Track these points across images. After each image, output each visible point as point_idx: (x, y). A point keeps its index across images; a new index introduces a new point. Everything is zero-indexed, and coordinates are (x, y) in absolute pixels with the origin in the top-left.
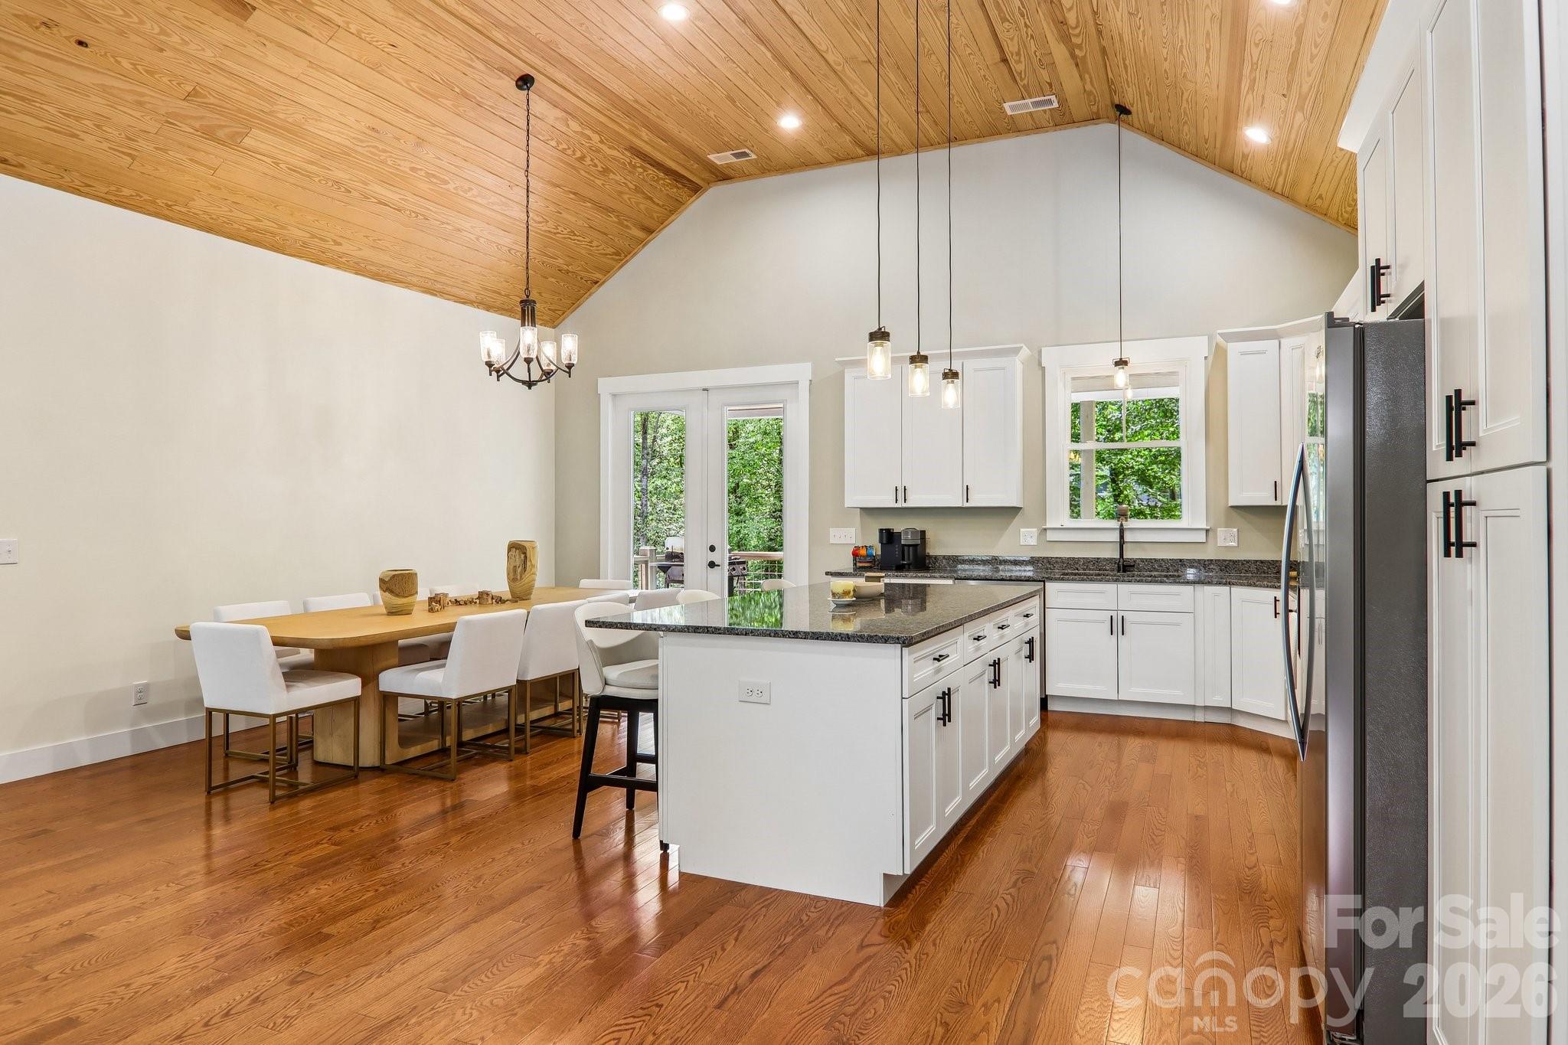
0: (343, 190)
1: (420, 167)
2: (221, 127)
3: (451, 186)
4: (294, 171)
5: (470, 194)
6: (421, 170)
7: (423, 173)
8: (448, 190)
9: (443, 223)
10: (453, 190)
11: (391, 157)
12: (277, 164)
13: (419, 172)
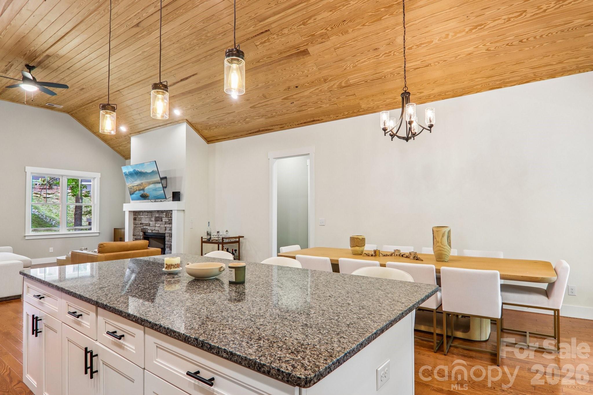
0: (396, 75)
1: (411, 46)
2: (341, 83)
3: (436, 41)
4: (374, 80)
5: (450, 37)
6: (413, 46)
7: (415, 47)
8: (436, 44)
9: (456, 57)
10: (439, 42)
11: (395, 52)
12: (367, 82)
13: (413, 48)
